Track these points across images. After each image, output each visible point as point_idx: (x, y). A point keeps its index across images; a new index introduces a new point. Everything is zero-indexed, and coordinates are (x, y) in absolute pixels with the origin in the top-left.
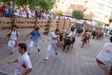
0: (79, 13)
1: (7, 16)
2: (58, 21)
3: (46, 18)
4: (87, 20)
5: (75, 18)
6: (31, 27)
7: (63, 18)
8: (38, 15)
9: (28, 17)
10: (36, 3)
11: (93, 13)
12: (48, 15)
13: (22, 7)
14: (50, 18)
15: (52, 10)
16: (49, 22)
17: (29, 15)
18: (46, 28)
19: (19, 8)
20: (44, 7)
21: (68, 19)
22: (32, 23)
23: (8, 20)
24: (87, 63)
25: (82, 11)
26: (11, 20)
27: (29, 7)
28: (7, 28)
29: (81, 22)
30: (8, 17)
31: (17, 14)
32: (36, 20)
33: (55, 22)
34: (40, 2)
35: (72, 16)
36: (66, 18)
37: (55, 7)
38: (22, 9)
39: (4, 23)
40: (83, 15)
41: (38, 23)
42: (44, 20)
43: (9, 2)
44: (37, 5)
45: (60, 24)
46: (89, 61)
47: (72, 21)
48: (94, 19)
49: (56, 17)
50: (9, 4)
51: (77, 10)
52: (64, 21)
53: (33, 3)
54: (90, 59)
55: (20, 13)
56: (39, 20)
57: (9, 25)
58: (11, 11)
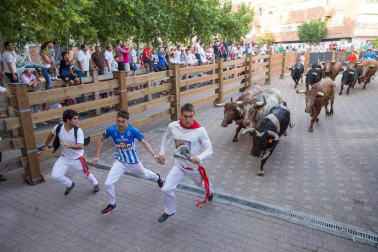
0: (316, 27)
1: (158, 68)
2: (267, 56)
3: (240, 55)
4: (338, 39)
5: (306, 42)
6: (210, 83)
7: (277, 49)
8: (221, 54)
9: (200, 63)
10: (212, 27)
11: (353, 18)
12: (243, 49)
14: (249, 55)
16: (247, 64)
17: (202, 57)
18: (243, 77)
19: (178, 47)
20: (229, 34)
22: (210, 73)
23: (162, 76)
24: (354, 142)
25: (323, 20)
26: (168, 74)
27: (197, 40)
28: (161, 93)
29: (324, 47)
30: (161, 70)
31: (175, 60)
32: (219, 66)
33: (262, 61)
34: (220, 24)
35: (297, 39)
36: (285, 46)
37: (254, 27)
38: (184, 49)
39: (155, 84)
40: (326, 29)
41: (225, 70)
42: (237, 62)
43: (156, 40)
44: (214, 31)
45: (272, 63)
46: (358, 136)
47: (299, 51)
48: (357, 32)
50: (156, 44)
51: (308, 23)
52: (281, 54)
53: (206, 29)
54: (359, 131)
55: (182, 58)
56: (225, 65)
57: (166, 87)
58: (164, 56)
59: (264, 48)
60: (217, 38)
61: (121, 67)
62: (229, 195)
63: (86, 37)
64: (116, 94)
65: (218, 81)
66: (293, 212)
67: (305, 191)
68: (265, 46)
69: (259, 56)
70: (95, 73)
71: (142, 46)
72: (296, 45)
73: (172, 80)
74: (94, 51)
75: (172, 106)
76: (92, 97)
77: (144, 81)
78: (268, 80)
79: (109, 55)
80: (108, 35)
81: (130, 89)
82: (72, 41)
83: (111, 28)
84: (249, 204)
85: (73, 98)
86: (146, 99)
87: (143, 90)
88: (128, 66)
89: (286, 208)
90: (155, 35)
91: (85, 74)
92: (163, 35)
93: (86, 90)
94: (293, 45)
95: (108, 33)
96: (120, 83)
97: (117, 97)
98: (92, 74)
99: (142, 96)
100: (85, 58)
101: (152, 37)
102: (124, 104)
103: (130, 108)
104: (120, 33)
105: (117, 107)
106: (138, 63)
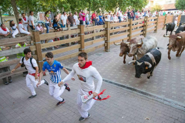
1: (99, 24)
2: (156, 18)
3: (141, 17)
6: (125, 31)
7: (162, 14)
8: (131, 17)
9: (120, 21)
10: (127, 2)
12: (143, 14)
13: (111, 12)
15: (146, 7)
16: (145, 21)
17: (121, 18)
18: (142, 29)
19: (109, 13)
20: (136, 6)
21: (169, 13)
22: (125, 26)
23: (101, 27)
26: (104, 26)
27: (119, 9)
28: (100, 36)
30: (100, 24)
31: (108, 20)
32: (130, 23)
33: (153, 20)
34: (131, 1)
35: (175, 8)
36: (167, 12)
37: (150, 3)
39: (97, 32)
41: (133, 25)
42: (139, 21)
43: (98, 9)
45: (159, 21)
47: (175, 15)
49: (153, 14)
52: (164, 16)
53: (124, 4)
55: (111, 18)
56: (133, 22)
57: (103, 33)
58: (102, 18)
59: (155, 13)
60: (129, 8)
61: (81, 23)
62: (132, 87)
63: (65, 8)
64: (79, 36)
65: (129, 30)
66: (166, 99)
67: (173, 89)
68: (155, 12)
69: (152, 18)
70: (69, 26)
71: (91, 12)
72: (173, 11)
73: (106, 30)
74: (69, 15)
75: (105, 42)
76: (67, 37)
77: (92, 30)
78: (155, 31)
79: (76, 17)
80: (75, 7)
81: (85, 34)
82: (58, 10)
83: (77, 3)
84: (142, 93)
85: (58, 37)
86: (93, 39)
87: (91, 34)
88: (84, 22)
89: (162, 97)
90: (98, 7)
91: (64, 26)
92: (102, 7)
93: (65, 34)
94: (171, 11)
95: (75, 6)
96: (81, 30)
97: (80, 37)
98: (67, 26)
99: (91, 37)
100: (64, 18)
101: (96, 8)
102: (83, 41)
103: (85, 43)
104: (81, 6)
105: (79, 42)
106: (89, 21)
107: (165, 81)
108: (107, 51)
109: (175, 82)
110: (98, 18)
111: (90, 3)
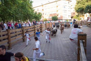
1: (19, 28)
2: (46, 24)
5: (54, 20)
6: (33, 31)
8: (35, 24)
9: (30, 26)
12: (40, 22)
14: (41, 24)
15: (41, 19)
16: (41, 26)
18: (40, 29)
20: (37, 19)
21: (50, 22)
23: (20, 30)
24: (65, 42)
27: (29, 21)
28: (20, 34)
30: (20, 28)
32: (34, 27)
33: (44, 25)
35: (52, 20)
36: (49, 21)
37: (42, 17)
39: (18, 32)
42: (39, 25)
44: (33, 18)
50: (19, 22)
52: (49, 23)
53: (31, 18)
55: (25, 25)
56: (36, 26)
57: (21, 32)
59: (45, 22)
60: (34, 20)
61: (9, 28)
67: (56, 55)
70: (1, 30)
71: (15, 22)
73: (23, 31)
75: (23, 37)
83: (6, 18)
86: (16, 36)
92: (20, 19)
94: (51, 21)
95: (5, 19)
97: (7, 36)
101: (17, 20)
103: (11, 39)
104: (8, 19)
105: (8, 39)
106: (14, 27)
107: (53, 52)
108: (24, 42)
109: (57, 52)
110: (18, 25)
111: (13, 18)
